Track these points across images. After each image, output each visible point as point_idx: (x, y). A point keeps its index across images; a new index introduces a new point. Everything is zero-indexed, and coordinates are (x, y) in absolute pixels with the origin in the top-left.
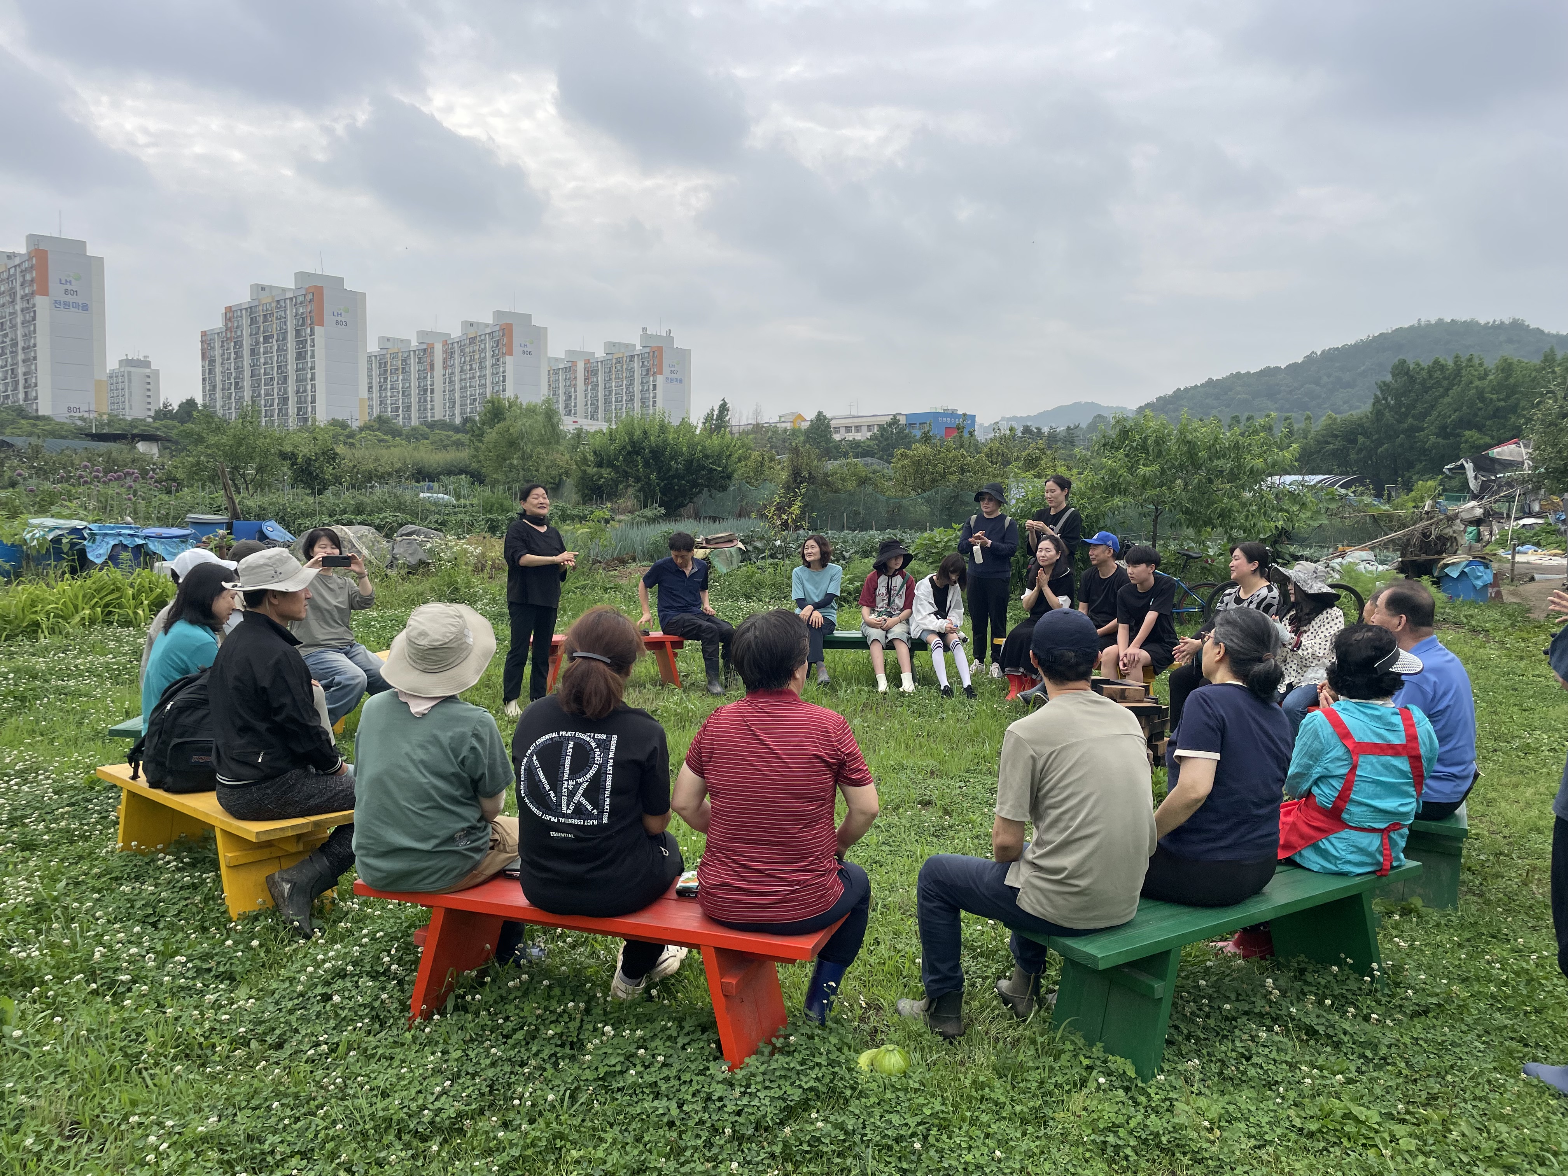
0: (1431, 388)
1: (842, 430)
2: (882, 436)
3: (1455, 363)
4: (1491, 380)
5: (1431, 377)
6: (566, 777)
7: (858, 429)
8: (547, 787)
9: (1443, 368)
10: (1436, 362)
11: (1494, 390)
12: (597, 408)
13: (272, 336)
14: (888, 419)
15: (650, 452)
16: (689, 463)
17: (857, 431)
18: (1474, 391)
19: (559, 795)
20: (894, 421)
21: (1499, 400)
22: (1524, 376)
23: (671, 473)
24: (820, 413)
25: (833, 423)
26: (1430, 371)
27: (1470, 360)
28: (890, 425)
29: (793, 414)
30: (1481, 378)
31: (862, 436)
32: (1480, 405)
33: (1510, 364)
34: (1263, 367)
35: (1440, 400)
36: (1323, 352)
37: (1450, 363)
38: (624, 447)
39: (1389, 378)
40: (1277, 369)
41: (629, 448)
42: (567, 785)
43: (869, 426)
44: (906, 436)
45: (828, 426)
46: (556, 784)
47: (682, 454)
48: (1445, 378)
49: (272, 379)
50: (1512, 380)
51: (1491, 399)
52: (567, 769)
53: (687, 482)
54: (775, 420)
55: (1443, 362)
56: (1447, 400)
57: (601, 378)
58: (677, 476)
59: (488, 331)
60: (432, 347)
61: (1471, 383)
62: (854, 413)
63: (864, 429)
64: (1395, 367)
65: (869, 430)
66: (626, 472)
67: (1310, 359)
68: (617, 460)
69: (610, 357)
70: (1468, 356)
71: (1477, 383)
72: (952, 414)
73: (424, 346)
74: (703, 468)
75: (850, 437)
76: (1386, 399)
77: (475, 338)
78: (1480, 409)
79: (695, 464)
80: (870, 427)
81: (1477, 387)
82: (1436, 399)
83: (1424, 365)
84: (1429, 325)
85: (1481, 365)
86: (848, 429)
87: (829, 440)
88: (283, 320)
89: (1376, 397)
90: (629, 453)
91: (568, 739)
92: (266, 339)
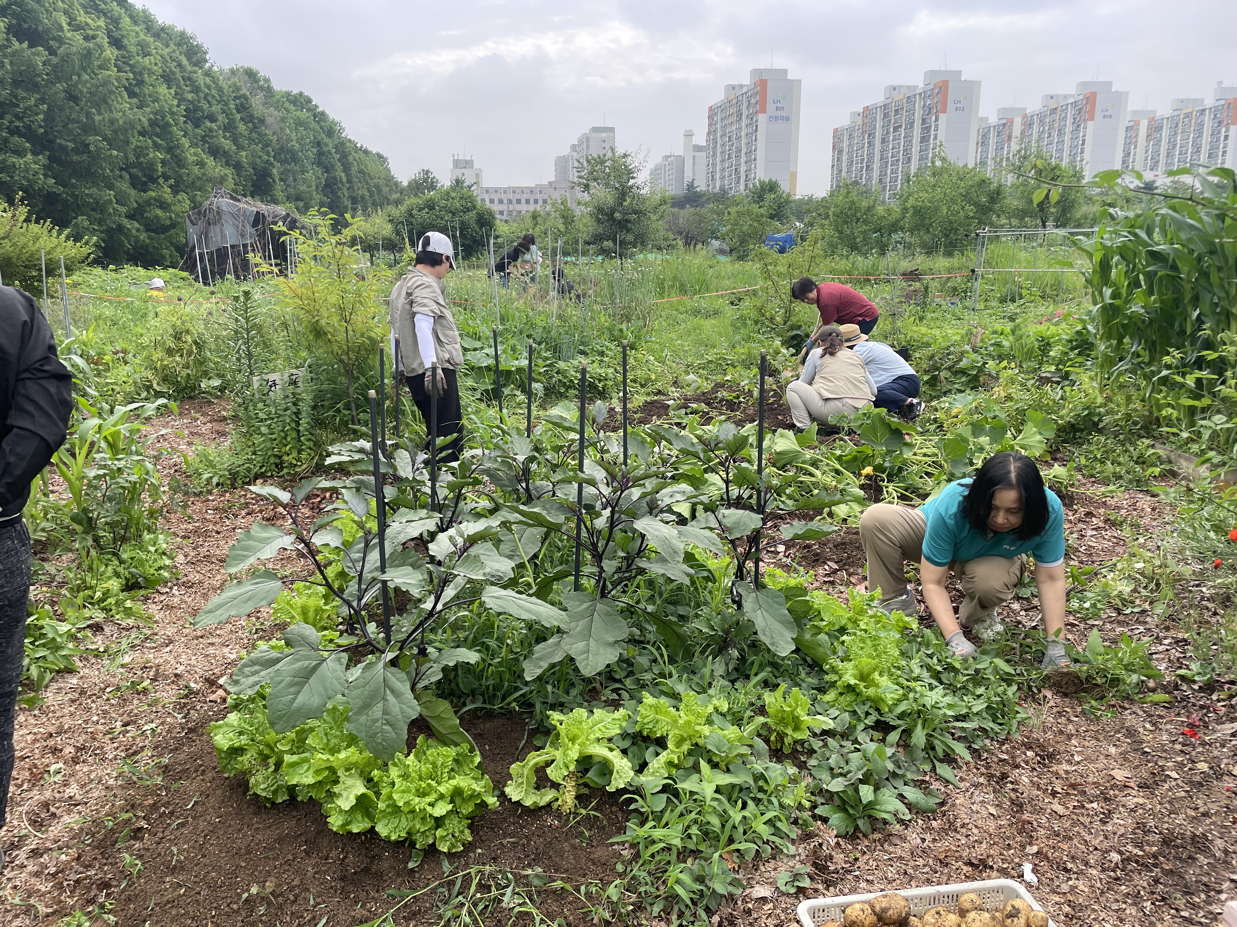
12: (1158, 162)
13: (900, 126)
49: (898, 161)
57: (1165, 133)
59: (1071, 100)
60: (1011, 121)
69: (1178, 113)
73: (1004, 121)
77: (1056, 109)
88: (911, 112)
92: (896, 129)
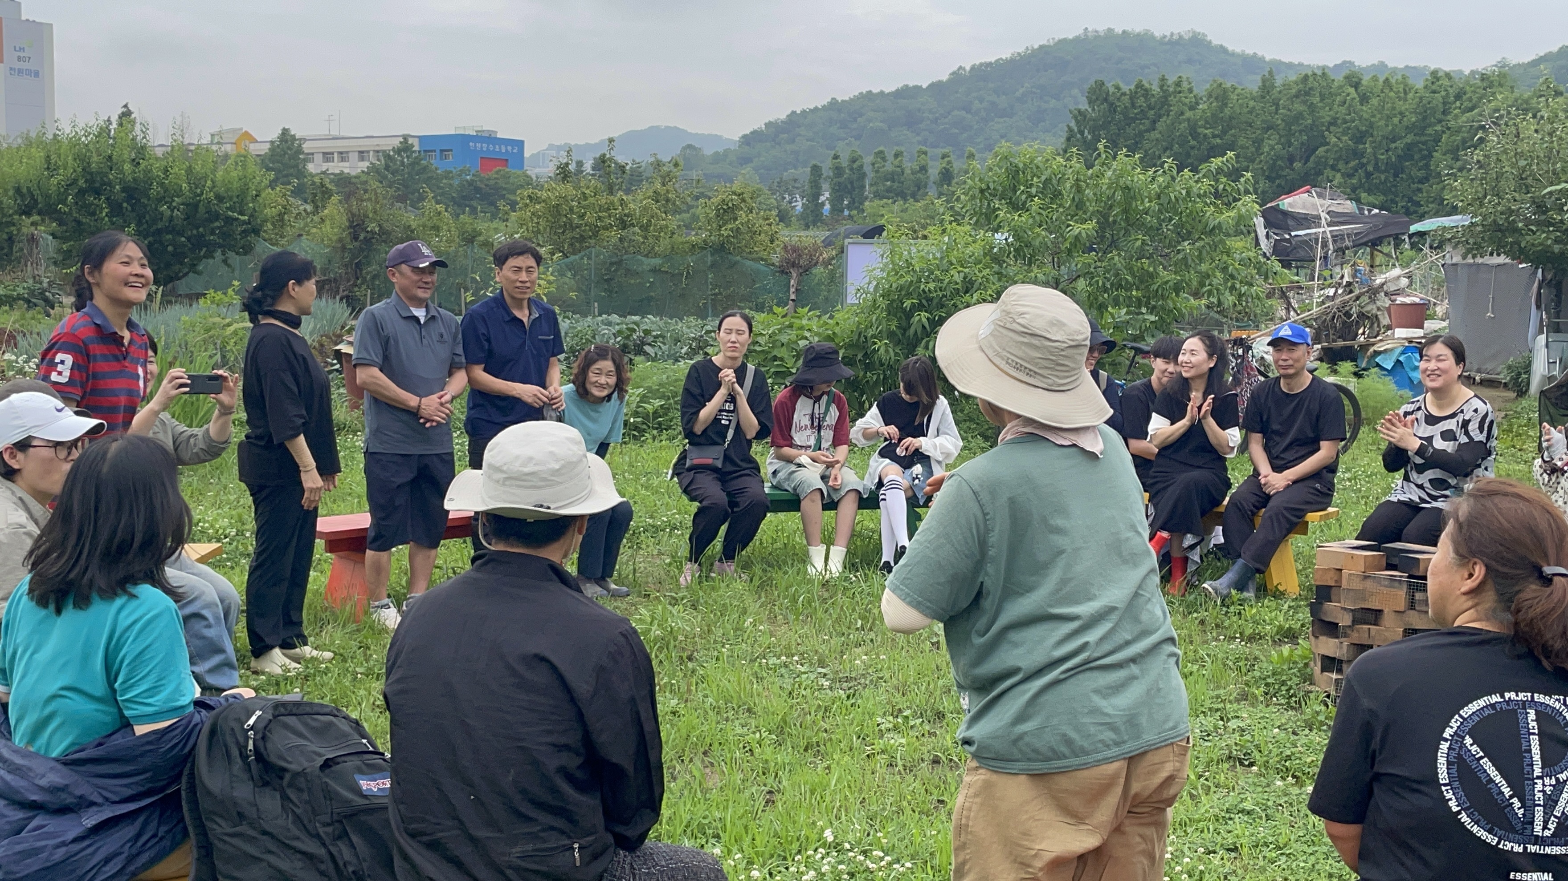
0: (1134, 119)
1: (318, 158)
2: (387, 168)
3: (1161, 87)
4: (1204, 111)
5: (1133, 106)
6: (1537, 771)
7: (343, 156)
8: (1507, 791)
9: (1147, 93)
10: (1139, 86)
11: (1208, 124)
14: (396, 142)
15: (124, 190)
16: (192, 207)
17: (343, 160)
18: (1185, 124)
19: (1529, 806)
20: (405, 147)
21: (1215, 136)
22: (1241, 106)
23: (160, 225)
24: (285, 132)
25: (307, 147)
26: (1133, 96)
27: (1178, 84)
28: (398, 151)
29: (234, 131)
30: (1192, 108)
31: (354, 167)
32: (1193, 143)
33: (1225, 91)
34: (900, 85)
35: (1146, 135)
36: (973, 68)
37: (1156, 89)
38: (75, 182)
39: (1084, 106)
40: (918, 88)
41: (81, 182)
42: (1541, 788)
43: (361, 152)
44: (425, 169)
45: (300, 151)
46: (1521, 789)
47: (179, 193)
48: (1150, 108)
50: (1227, 111)
51: (1205, 135)
52: (1537, 757)
53: (189, 239)
54: (206, 140)
55: (1147, 86)
56: (1155, 135)
58: (172, 229)
61: (1182, 114)
62: (335, 132)
63: (354, 157)
64: (1092, 91)
65: (362, 159)
66: (79, 222)
67: (957, 77)
68: (64, 202)
70: (1175, 79)
71: (1189, 114)
72: (490, 138)
74: (217, 217)
75: (335, 167)
76: (1082, 133)
78: (1193, 148)
79: (202, 209)
80: (362, 155)
81: (1189, 120)
82: (1141, 134)
83: (1125, 88)
84: (1097, 37)
85: (1190, 90)
86: (327, 156)
87: (301, 174)
89: (1070, 130)
90: (82, 192)
91: (1524, 704)
